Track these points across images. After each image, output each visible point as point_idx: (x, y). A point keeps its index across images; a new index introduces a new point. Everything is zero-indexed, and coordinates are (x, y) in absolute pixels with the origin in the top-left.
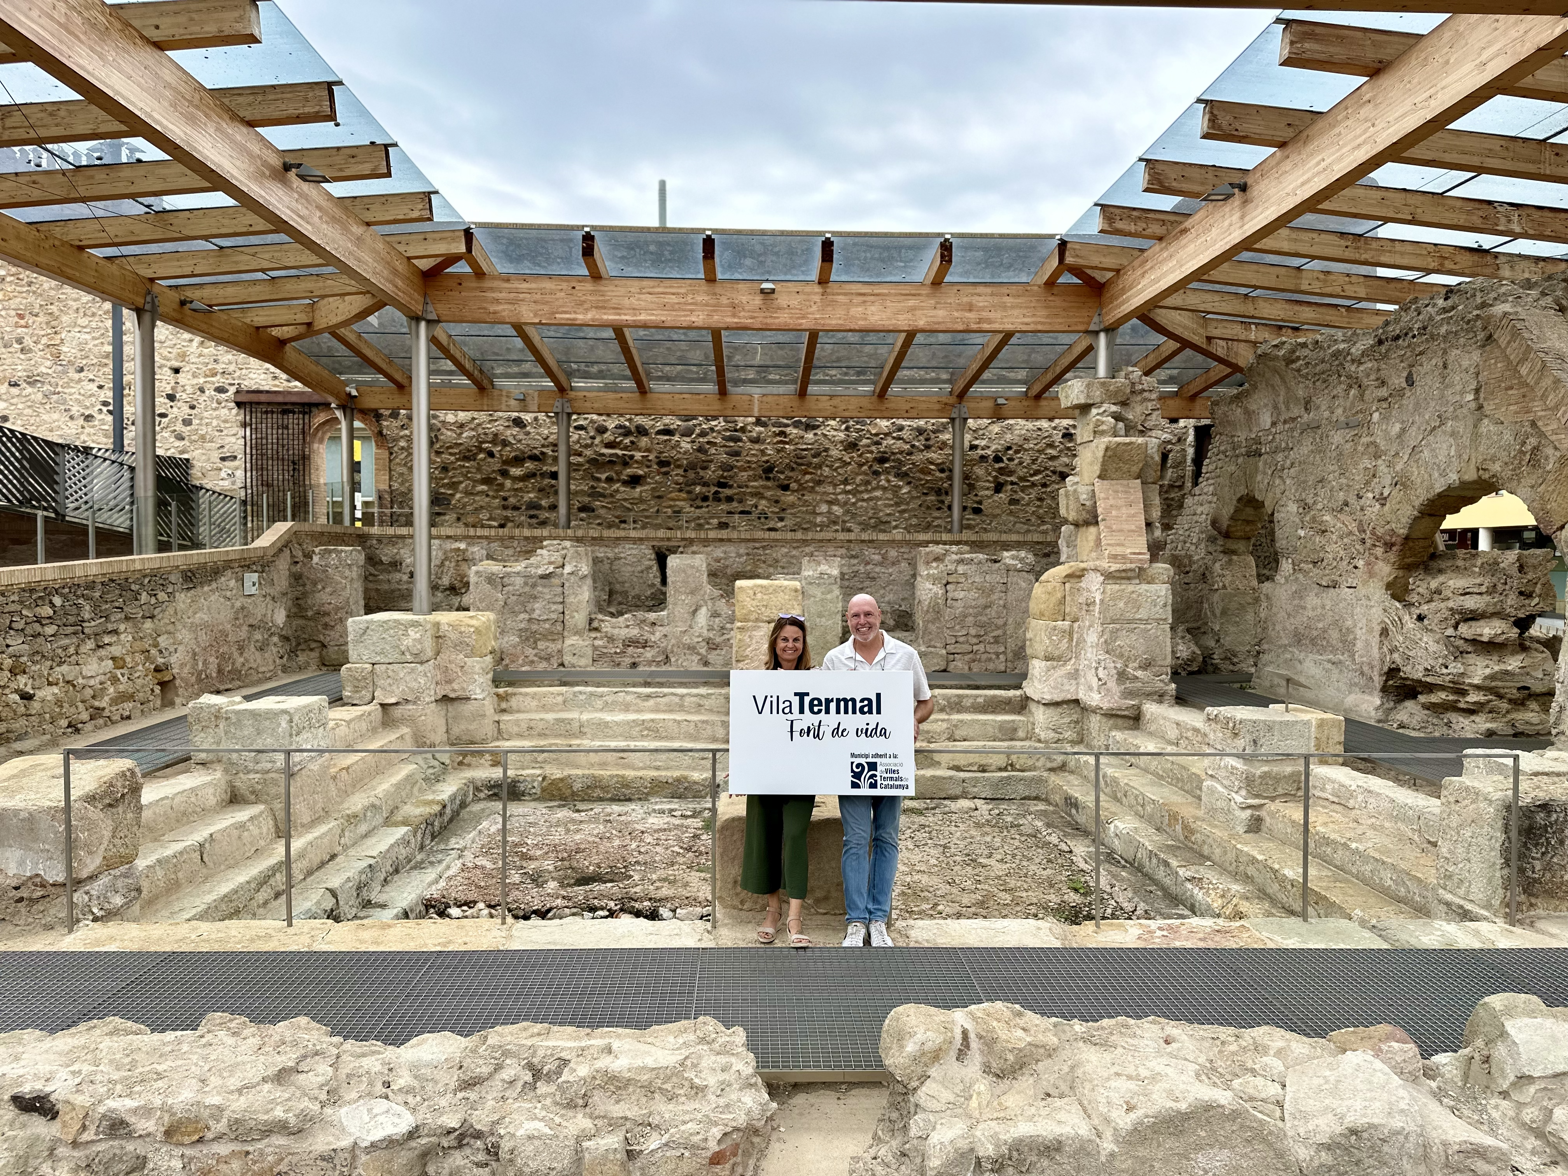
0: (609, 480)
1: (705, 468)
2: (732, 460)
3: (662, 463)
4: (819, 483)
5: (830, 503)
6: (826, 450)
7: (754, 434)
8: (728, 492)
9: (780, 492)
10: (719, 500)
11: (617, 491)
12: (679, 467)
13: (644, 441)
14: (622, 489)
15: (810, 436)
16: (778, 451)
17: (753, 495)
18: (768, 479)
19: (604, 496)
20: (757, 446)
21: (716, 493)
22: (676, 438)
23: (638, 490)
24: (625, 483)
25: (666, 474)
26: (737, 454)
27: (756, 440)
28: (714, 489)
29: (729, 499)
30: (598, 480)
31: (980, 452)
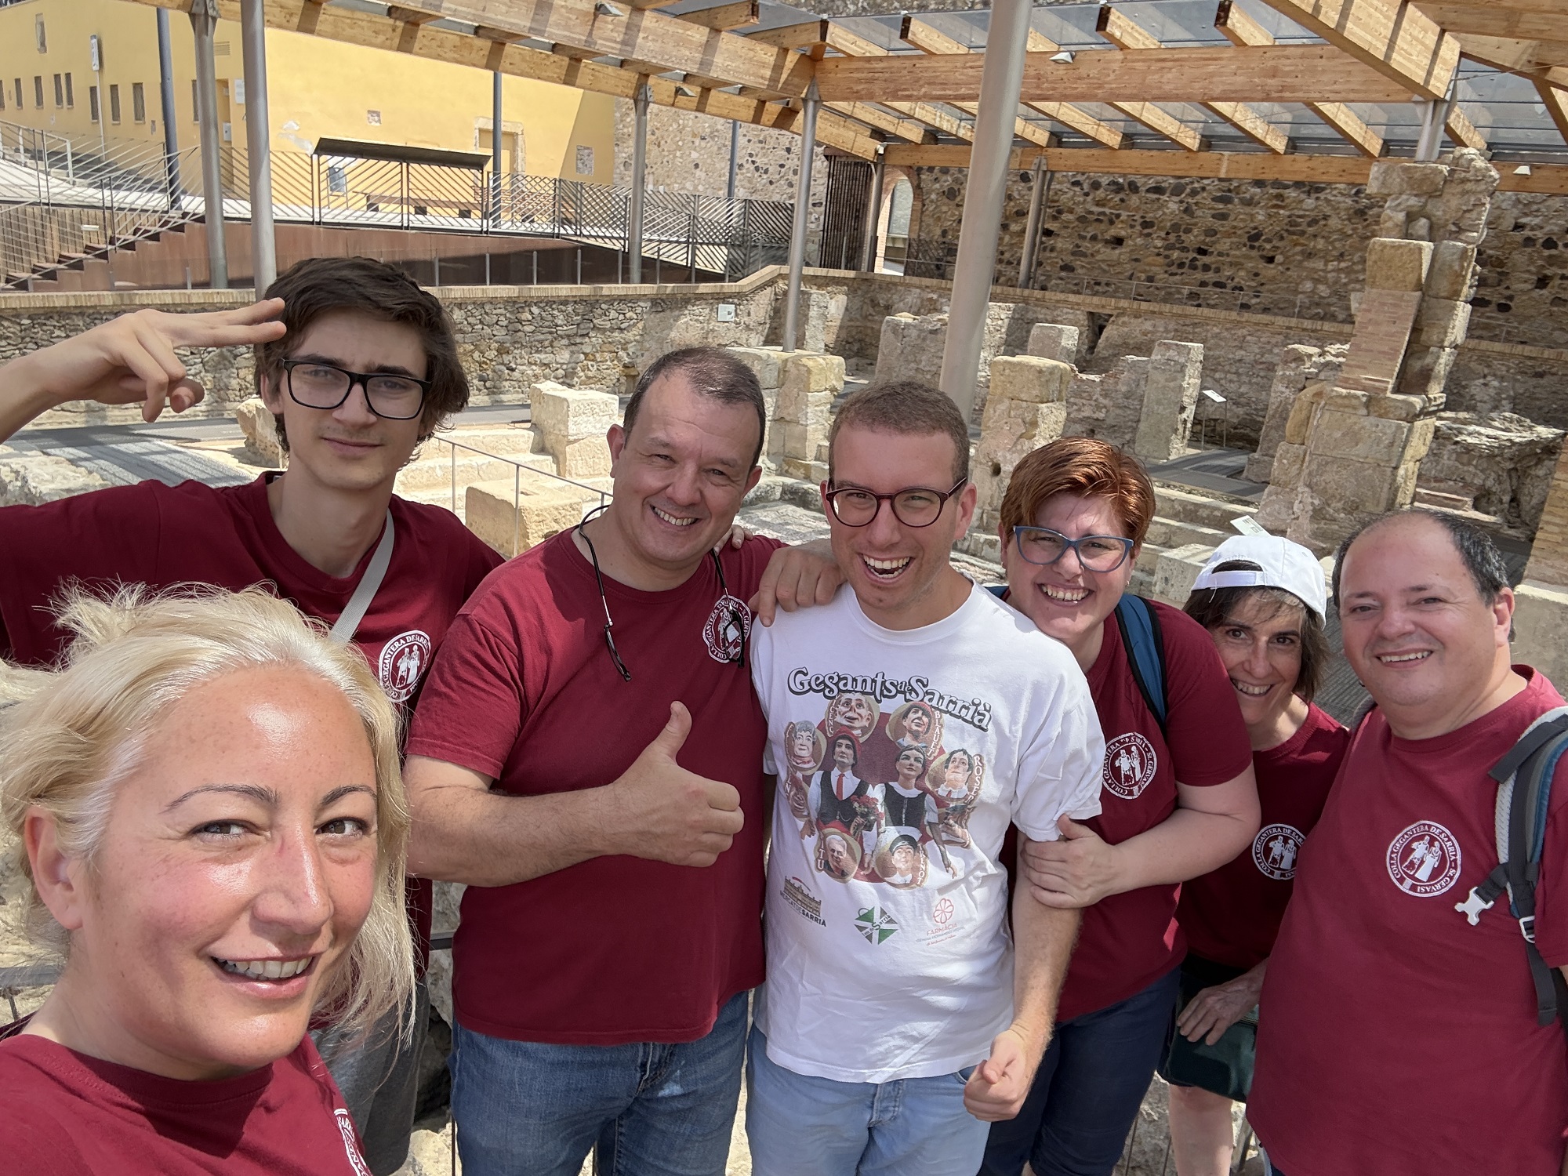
0: (1094, 238)
1: (1188, 231)
2: (1217, 224)
3: (1146, 224)
4: (1310, 255)
5: (1316, 281)
6: (1326, 218)
7: (1247, 196)
8: (1206, 259)
9: (1262, 264)
10: (1195, 268)
11: (1098, 252)
12: (1160, 229)
13: (1134, 200)
14: (1102, 250)
15: (1310, 203)
16: (1270, 216)
17: (1231, 264)
18: (1252, 247)
19: (1084, 255)
20: (1248, 209)
21: (1195, 259)
22: (1165, 197)
23: (1117, 252)
24: (1107, 242)
25: (1149, 235)
26: (1223, 217)
27: (1249, 202)
28: (1192, 255)
29: (1206, 268)
30: (1083, 238)
31: (1527, 233)
